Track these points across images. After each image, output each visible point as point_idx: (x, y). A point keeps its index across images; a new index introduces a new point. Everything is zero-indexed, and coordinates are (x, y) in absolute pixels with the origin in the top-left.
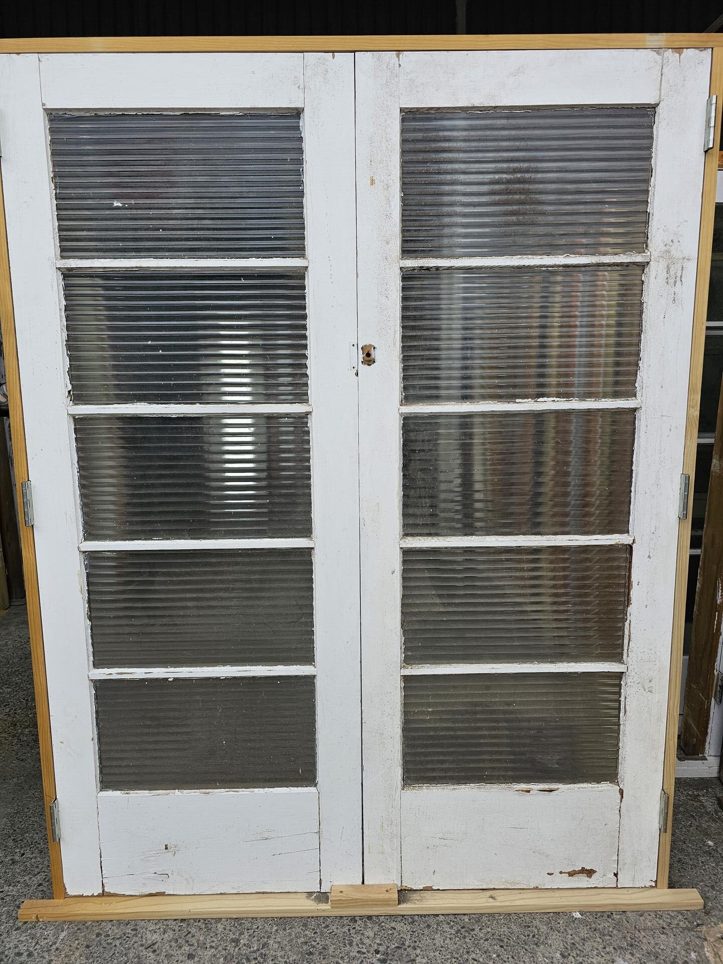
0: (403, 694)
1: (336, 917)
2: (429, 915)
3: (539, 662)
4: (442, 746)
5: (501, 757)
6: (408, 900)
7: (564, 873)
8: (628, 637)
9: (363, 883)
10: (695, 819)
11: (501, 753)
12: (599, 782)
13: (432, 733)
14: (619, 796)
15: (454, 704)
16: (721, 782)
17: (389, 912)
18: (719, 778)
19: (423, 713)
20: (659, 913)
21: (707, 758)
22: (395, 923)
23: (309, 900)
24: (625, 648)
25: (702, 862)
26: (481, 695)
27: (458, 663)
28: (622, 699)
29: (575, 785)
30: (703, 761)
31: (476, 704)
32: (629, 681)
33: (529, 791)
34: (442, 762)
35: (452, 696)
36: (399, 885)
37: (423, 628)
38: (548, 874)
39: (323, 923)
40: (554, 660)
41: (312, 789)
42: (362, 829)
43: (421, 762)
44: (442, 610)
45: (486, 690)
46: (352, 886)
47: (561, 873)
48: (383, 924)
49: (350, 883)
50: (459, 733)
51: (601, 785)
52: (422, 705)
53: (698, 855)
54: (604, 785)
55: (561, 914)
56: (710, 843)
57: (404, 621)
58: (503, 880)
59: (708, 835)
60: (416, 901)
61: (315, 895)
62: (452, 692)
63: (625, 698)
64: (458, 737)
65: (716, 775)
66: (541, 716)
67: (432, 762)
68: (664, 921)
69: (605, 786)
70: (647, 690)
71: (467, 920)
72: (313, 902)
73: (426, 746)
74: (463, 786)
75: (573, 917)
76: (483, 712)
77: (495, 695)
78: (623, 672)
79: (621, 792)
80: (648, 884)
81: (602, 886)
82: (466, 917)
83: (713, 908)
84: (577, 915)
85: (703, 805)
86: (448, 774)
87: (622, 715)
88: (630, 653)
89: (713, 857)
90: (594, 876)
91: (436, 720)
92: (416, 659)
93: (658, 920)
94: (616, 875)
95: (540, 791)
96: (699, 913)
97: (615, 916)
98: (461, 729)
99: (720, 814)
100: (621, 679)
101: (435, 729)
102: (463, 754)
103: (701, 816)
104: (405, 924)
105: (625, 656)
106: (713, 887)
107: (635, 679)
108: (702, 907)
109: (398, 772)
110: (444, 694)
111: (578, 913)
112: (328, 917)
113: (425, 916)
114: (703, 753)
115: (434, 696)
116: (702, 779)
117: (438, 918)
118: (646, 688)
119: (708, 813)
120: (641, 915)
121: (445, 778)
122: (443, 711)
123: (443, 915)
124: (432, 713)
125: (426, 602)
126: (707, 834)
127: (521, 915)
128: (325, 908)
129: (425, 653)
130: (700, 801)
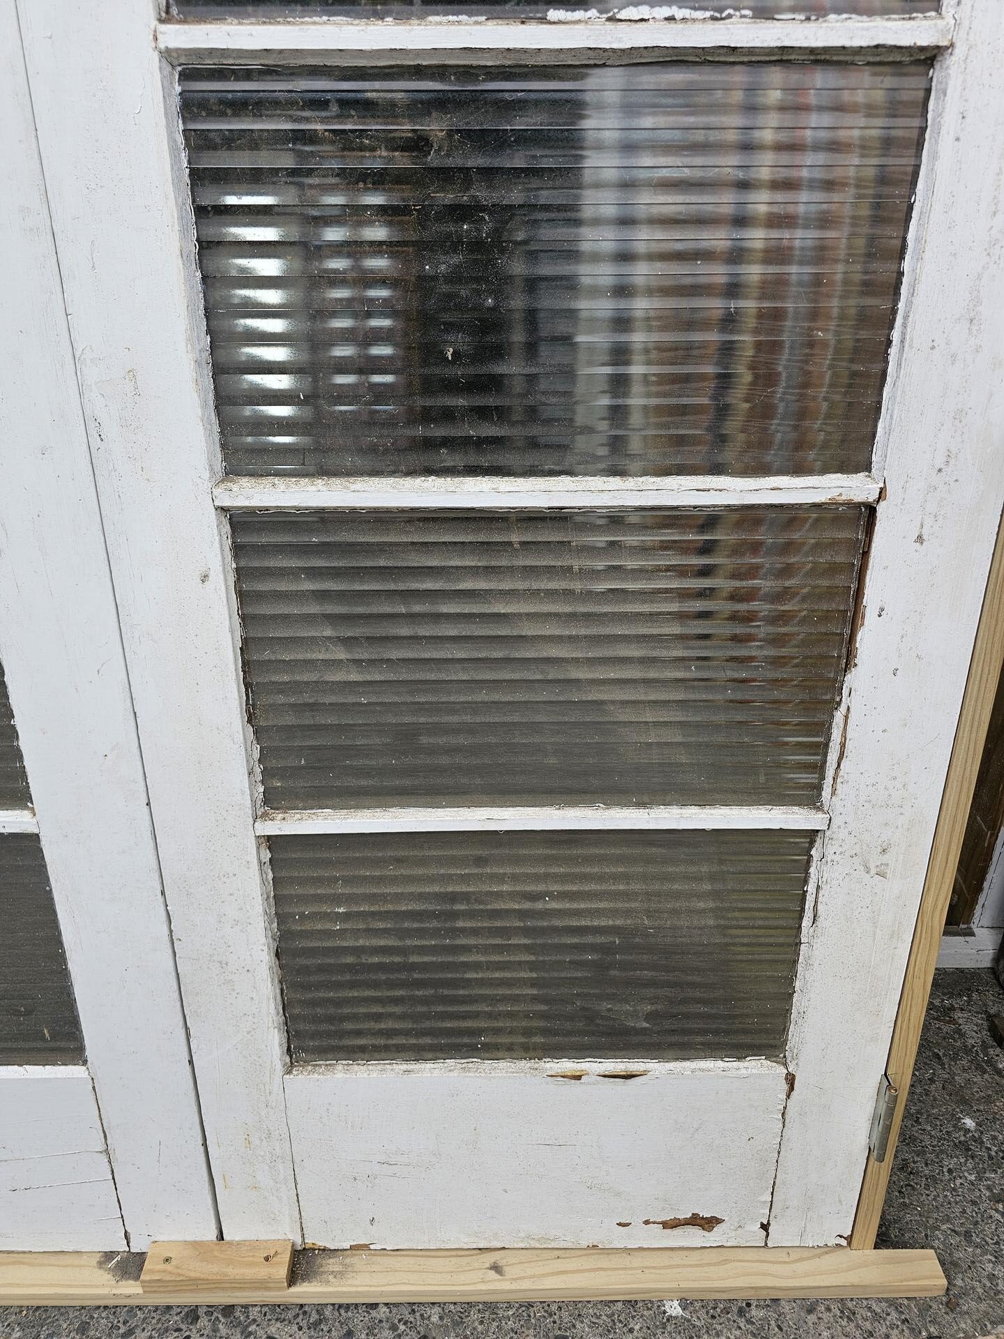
0: (270, 876)
1: (156, 1308)
2: (356, 1305)
3: (608, 805)
4: (376, 985)
5: (515, 1008)
6: (316, 1273)
7: (654, 1223)
8: (838, 747)
9: (221, 1237)
10: (943, 1065)
11: (516, 999)
12: (740, 1058)
13: (350, 960)
14: (786, 1087)
15: (398, 897)
16: (997, 979)
17: (268, 1299)
18: (993, 971)
19: (325, 916)
20: (850, 1304)
21: (976, 930)
22: (278, 1324)
23: (101, 1272)
24: (830, 773)
25: (950, 1171)
26: (464, 879)
27: (402, 807)
28: (811, 888)
29: (687, 1064)
30: (967, 938)
31: (453, 898)
32: (829, 851)
33: (578, 1078)
34: (378, 1017)
35: (394, 880)
36: (299, 1241)
37: (307, 722)
38: (619, 1224)
39: (124, 1323)
40: (646, 799)
41: (75, 1072)
42: (205, 1144)
43: (330, 1019)
44: (354, 677)
45: (478, 866)
46: (195, 1245)
47: (647, 1222)
48: (252, 1328)
49: (190, 1238)
50: (414, 959)
51: (746, 1064)
52: (319, 899)
53: (942, 1152)
54: (753, 1063)
55: (640, 1304)
56: (969, 1123)
57: (253, 705)
58: (522, 1235)
59: (965, 1103)
60: (331, 1277)
61: (119, 1258)
62: (391, 871)
63: (818, 887)
64: (413, 967)
65: (989, 966)
66: (611, 923)
67: (354, 1017)
68: (858, 1327)
69: (755, 1067)
70: (873, 871)
71: (435, 1319)
72: (110, 1276)
73: (339, 985)
74: (429, 1065)
75: (665, 1312)
76: (471, 915)
77: (501, 878)
78: (818, 831)
79: (791, 1080)
80: (833, 1241)
81: (735, 1244)
82: (437, 1309)
83: (964, 1293)
84: (674, 1309)
85: (958, 1031)
86: (394, 1042)
87: (806, 922)
88: (839, 786)
89: (973, 1158)
90: (718, 1229)
91: (356, 933)
92: (297, 796)
93: (844, 1323)
94: (765, 1227)
95: (605, 1076)
96: (935, 1306)
97: (753, 1313)
98: (422, 950)
99: (991, 1051)
100: (812, 843)
101: (357, 951)
102: (425, 1001)
103: (955, 1058)
104: (300, 1329)
105: (826, 793)
106: (967, 1235)
107: (845, 847)
108: (943, 1292)
109: (273, 1041)
110: (373, 878)
111: (676, 1303)
112: (140, 1308)
113: (347, 1307)
114: (968, 922)
115: (348, 881)
116: (961, 971)
117: (374, 1314)
118: (872, 866)
119: (968, 1050)
120: (810, 1311)
121: (387, 1048)
122: (373, 914)
123: (386, 1304)
124: (347, 916)
125: (309, 656)
126: (964, 1101)
127: (554, 1308)
128: (130, 1290)
129: (316, 783)
130: (953, 1021)
